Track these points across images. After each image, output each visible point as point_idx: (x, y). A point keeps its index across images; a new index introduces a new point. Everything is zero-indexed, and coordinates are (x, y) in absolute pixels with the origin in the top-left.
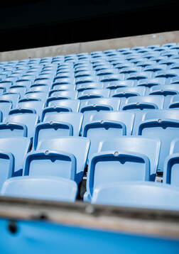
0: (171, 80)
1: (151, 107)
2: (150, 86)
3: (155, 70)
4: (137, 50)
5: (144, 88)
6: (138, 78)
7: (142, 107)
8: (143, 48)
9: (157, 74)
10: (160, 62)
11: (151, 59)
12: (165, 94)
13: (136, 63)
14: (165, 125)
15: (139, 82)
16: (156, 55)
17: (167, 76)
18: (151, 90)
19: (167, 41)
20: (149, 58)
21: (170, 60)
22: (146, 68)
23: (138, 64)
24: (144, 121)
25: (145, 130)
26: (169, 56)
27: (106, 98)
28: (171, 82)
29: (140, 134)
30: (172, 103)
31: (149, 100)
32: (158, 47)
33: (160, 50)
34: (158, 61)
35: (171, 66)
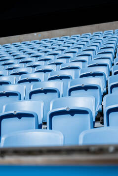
0: (48, 62)
1: (36, 80)
2: (34, 66)
3: (37, 56)
4: (24, 43)
5: (31, 68)
6: (27, 62)
7: (30, 81)
8: (28, 42)
9: (38, 59)
10: (40, 51)
11: (34, 49)
12: (45, 71)
13: (24, 52)
14: (46, 91)
15: (27, 65)
16: (38, 47)
17: (45, 60)
18: (36, 69)
19: (44, 38)
20: (33, 49)
21: (47, 49)
22: (31, 55)
23: (26, 53)
24: (32, 90)
25: (33, 96)
26: (46, 47)
27: (6, 76)
28: (48, 63)
29: (30, 98)
30: (49, 77)
31: (34, 76)
32: (38, 41)
33: (40, 43)
34: (39, 50)
35: (47, 53)
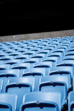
0: (23, 60)
1: (12, 76)
2: (12, 64)
3: (15, 55)
4: (5, 44)
5: (9, 65)
6: (6, 59)
7: (8, 76)
8: (8, 43)
9: (16, 57)
10: (17, 51)
11: (12, 49)
12: (21, 68)
13: (4, 51)
14: (20, 86)
15: (6, 62)
16: (16, 47)
17: (22, 58)
18: (13, 66)
19: (21, 39)
20: (11, 48)
21: (23, 50)
22: (10, 54)
23: (5, 52)
24: (8, 84)
25: (9, 89)
26: (22, 47)
28: (24, 61)
29: (6, 91)
30: (24, 73)
31: (11, 72)
32: (16, 42)
33: (17, 44)
34: (16, 50)
35: (23, 53)
